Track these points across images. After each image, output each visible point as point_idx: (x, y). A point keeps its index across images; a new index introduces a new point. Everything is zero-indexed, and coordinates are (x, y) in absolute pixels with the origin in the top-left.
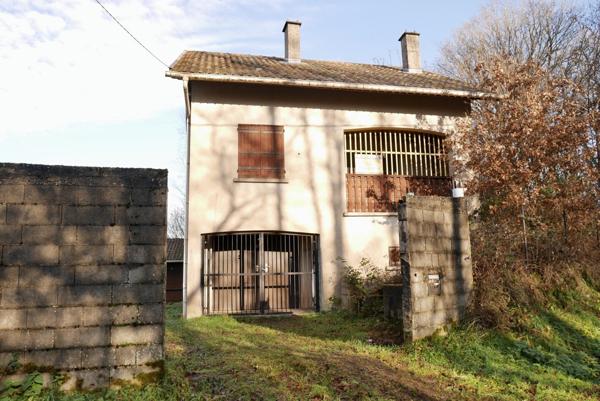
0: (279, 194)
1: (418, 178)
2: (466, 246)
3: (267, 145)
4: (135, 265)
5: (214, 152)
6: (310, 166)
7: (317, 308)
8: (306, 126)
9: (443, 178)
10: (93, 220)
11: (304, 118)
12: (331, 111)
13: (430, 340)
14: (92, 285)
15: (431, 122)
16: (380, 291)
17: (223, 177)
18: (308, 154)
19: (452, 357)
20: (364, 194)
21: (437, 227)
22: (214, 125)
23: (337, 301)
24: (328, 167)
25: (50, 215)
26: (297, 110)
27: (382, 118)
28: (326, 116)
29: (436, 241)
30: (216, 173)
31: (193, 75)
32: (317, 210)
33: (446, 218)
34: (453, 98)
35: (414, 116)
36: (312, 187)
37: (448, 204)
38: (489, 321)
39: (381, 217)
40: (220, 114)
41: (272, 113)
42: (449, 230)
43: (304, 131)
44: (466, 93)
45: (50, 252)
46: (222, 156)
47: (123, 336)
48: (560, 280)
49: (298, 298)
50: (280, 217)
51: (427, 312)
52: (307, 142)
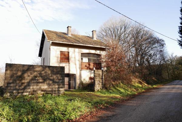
0: (69, 66)
1: (95, 63)
2: (103, 77)
3: (67, 56)
4: (61, 80)
5: (56, 57)
6: (75, 60)
7: (75, 89)
8: (74, 52)
9: (100, 63)
10: (57, 73)
11: (74, 51)
12: (80, 49)
13: (98, 91)
14: (56, 82)
15: (98, 52)
16: (88, 85)
17: (58, 62)
18: (75, 58)
19: (101, 92)
20: (85, 66)
21: (99, 74)
22: (56, 51)
23: (79, 87)
24: (79, 60)
25: (51, 73)
26: (73, 49)
27: (89, 51)
28: (79, 50)
29: (99, 76)
30: (57, 61)
31: (52, 41)
32: (76, 69)
33: (101, 73)
34: (102, 48)
35: (95, 51)
36: (76, 65)
37: (101, 71)
38: (106, 88)
39: (88, 71)
40: (57, 49)
41: (68, 49)
42: (101, 75)
43: (74, 53)
44: (105, 47)
45: (51, 78)
46: (58, 57)
47: (61, 89)
48: (118, 83)
49: (70, 87)
50: (69, 70)
51: (98, 87)
52: (75, 55)
